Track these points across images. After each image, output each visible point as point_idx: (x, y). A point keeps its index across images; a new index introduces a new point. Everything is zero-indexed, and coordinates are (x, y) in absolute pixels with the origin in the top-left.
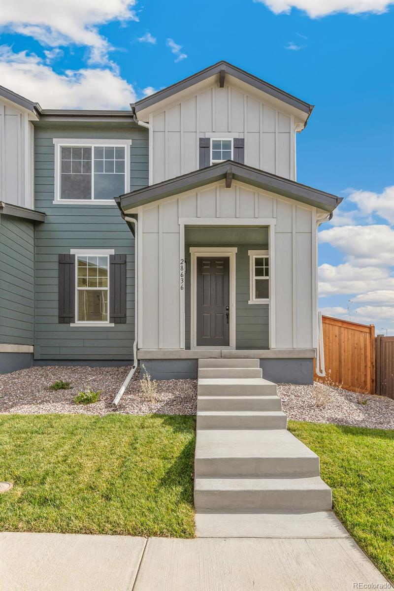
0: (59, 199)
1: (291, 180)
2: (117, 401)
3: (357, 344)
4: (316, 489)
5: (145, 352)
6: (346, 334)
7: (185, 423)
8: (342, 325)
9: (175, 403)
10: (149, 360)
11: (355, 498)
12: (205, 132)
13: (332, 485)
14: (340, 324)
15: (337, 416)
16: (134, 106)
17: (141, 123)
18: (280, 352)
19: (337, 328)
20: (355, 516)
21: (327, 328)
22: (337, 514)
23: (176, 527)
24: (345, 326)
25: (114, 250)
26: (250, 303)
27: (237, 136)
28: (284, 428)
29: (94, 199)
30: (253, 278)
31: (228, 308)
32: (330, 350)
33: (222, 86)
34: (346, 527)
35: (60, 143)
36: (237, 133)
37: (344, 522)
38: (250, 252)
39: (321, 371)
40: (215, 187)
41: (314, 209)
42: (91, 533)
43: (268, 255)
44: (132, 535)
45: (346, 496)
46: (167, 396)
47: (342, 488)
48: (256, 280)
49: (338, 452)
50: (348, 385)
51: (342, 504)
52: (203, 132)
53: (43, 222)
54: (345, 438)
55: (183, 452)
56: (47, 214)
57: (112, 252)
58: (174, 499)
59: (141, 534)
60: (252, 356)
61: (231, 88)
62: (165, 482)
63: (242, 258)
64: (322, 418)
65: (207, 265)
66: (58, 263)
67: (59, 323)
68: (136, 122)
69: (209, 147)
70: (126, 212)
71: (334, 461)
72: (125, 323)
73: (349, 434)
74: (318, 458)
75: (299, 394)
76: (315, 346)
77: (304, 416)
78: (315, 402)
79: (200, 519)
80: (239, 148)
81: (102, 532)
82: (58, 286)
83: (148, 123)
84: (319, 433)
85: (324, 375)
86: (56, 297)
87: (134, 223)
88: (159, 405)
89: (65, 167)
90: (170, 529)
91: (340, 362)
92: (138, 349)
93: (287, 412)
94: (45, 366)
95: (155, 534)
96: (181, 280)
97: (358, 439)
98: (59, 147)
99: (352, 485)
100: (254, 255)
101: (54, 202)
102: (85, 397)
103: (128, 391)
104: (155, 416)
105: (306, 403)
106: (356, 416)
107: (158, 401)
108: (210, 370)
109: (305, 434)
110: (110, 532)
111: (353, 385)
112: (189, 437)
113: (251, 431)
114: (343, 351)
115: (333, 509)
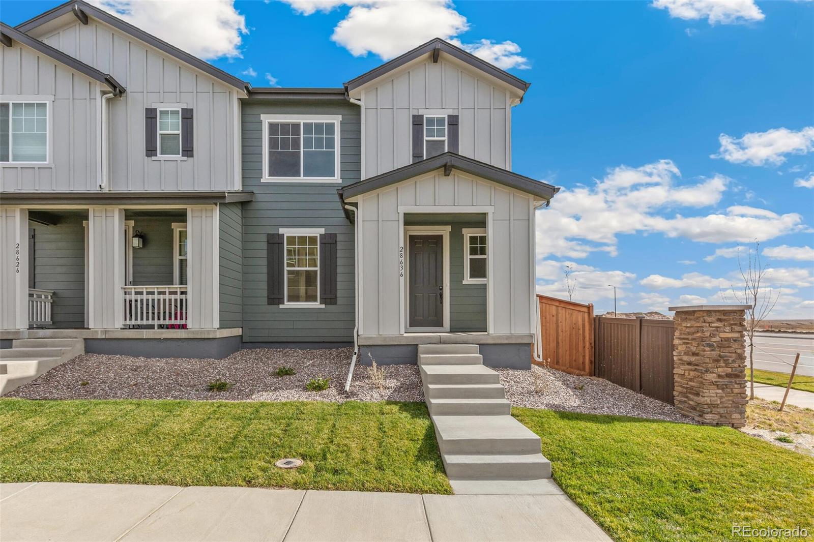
0: (267, 177)
1: (507, 170)
2: (347, 388)
3: (575, 324)
4: (539, 462)
5: (366, 338)
6: (563, 314)
7: (419, 410)
8: (560, 304)
9: (402, 390)
10: (369, 346)
11: (568, 469)
12: (418, 109)
13: (552, 460)
14: (557, 304)
15: (554, 402)
16: (346, 85)
17: (352, 100)
18: (499, 337)
19: (554, 308)
20: (568, 481)
21: (544, 308)
22: (555, 480)
23: (440, 488)
24: (562, 305)
25: (324, 229)
26: (464, 282)
27: (451, 112)
28: (509, 414)
29: (304, 176)
30: (468, 257)
31: (441, 287)
32: (546, 330)
33: (435, 61)
34: (562, 488)
35: (267, 119)
36: (452, 110)
37: (560, 485)
38: (464, 231)
39: (539, 356)
40: (434, 175)
41: (531, 196)
42: (381, 491)
43: (486, 233)
44: (410, 493)
45: (562, 468)
46: (393, 383)
47: (559, 462)
48: (471, 259)
49: (556, 434)
50: (565, 366)
51: (559, 473)
52: (416, 109)
53: (251, 201)
54: (562, 423)
55: (426, 435)
56: (255, 192)
57: (322, 231)
58: (432, 470)
59: (416, 492)
60: (471, 342)
61: (445, 64)
62: (420, 457)
63: (456, 237)
64: (541, 404)
65: (419, 243)
66: (266, 243)
67: (268, 304)
68: (348, 99)
69: (422, 124)
70: (346, 201)
71: (552, 442)
72: (336, 304)
73: (565, 420)
74: (540, 439)
75: (518, 380)
76: (533, 331)
77: (524, 403)
78: (533, 388)
79: (454, 484)
80: (453, 125)
81: (388, 490)
82: (266, 266)
83: (360, 100)
84: (540, 418)
85: (541, 360)
86: (264, 277)
87: (354, 211)
88: (388, 392)
89: (273, 143)
90: (436, 489)
91: (558, 343)
92: (358, 335)
93: (509, 399)
94: (253, 348)
95: (426, 492)
96: (400, 267)
97: (572, 423)
98: (267, 123)
99: (567, 459)
100: (468, 233)
101: (262, 180)
102: (317, 384)
103: (355, 378)
104: (389, 403)
105: (525, 389)
106: (572, 402)
107: (385, 388)
108: (432, 357)
109: (527, 419)
110: (394, 491)
111: (571, 367)
112: (427, 422)
113: (480, 417)
114: (560, 331)
115: (553, 477)
